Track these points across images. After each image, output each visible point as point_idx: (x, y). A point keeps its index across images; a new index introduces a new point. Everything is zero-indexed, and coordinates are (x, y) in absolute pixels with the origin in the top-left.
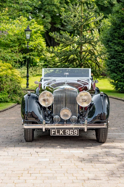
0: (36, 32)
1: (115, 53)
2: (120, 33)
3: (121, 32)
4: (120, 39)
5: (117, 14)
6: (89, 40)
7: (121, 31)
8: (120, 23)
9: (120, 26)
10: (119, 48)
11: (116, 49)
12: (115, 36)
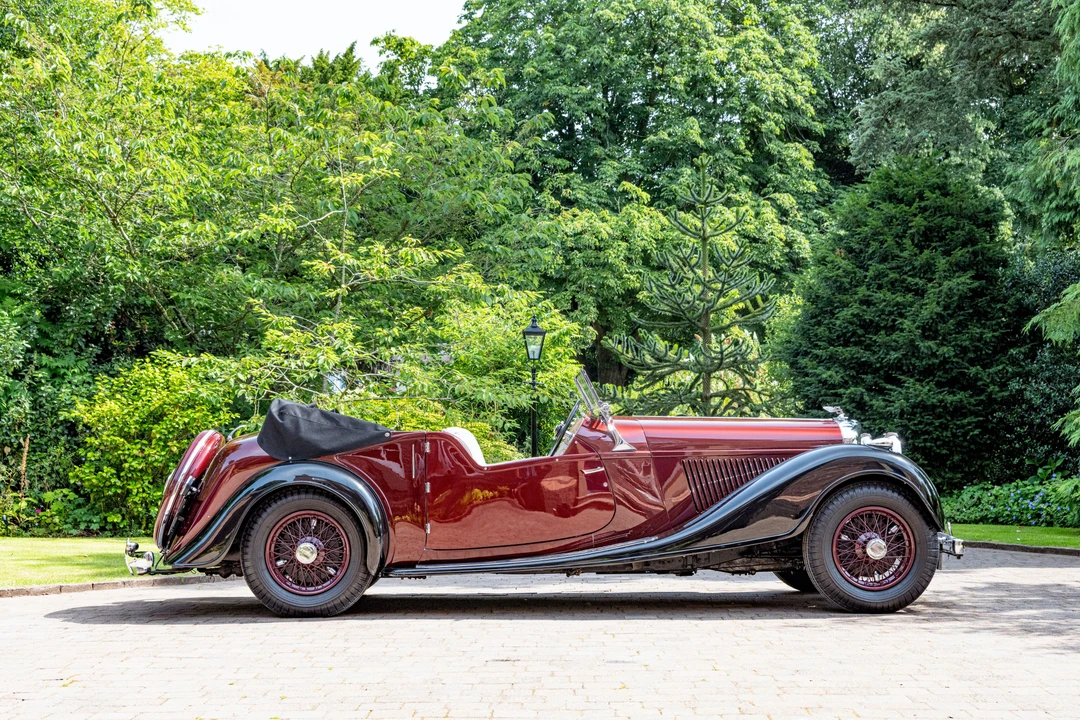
0: (556, 342)
1: (819, 392)
2: (835, 325)
3: (838, 322)
4: (835, 346)
5: (822, 267)
6: (734, 356)
7: (837, 318)
8: (833, 294)
9: (832, 306)
10: (834, 374)
11: (824, 376)
12: (816, 335)
